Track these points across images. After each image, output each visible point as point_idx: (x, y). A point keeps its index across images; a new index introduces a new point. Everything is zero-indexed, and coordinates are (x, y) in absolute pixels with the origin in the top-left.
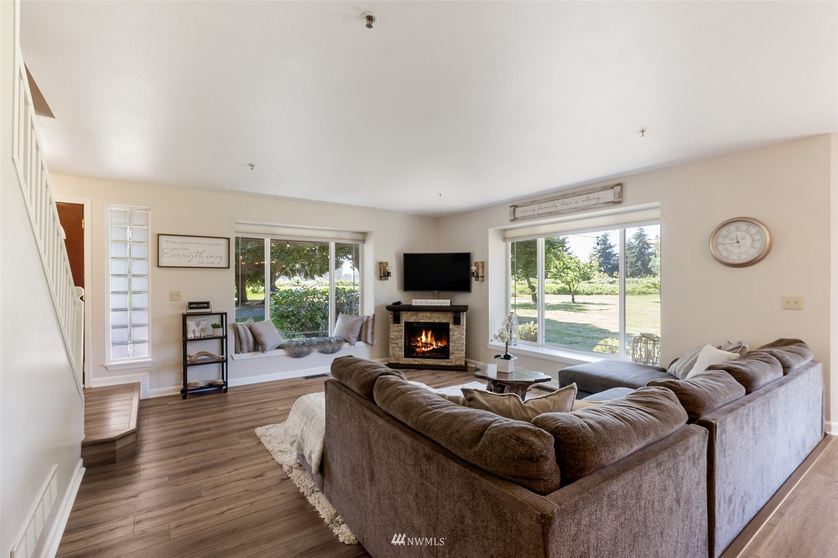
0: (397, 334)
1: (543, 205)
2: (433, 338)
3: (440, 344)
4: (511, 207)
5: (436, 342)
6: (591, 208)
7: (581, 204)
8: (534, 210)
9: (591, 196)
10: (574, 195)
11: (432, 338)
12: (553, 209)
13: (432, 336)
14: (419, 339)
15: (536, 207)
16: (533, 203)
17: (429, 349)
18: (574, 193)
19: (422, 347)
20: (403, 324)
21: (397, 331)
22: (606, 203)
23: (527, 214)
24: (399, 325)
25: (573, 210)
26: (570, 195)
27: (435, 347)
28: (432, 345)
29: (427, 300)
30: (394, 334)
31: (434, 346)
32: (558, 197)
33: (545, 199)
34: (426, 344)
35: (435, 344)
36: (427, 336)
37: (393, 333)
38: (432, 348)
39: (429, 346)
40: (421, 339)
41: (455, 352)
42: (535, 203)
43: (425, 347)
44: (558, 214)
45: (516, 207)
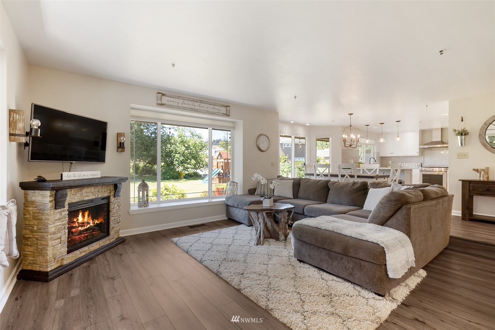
0: (59, 223)
1: (186, 102)
2: (90, 217)
3: (96, 222)
4: (158, 93)
5: (93, 220)
6: (216, 114)
7: (210, 110)
8: (179, 103)
9: (215, 107)
10: (207, 103)
11: (88, 217)
12: (193, 107)
13: (89, 215)
14: (75, 220)
15: (181, 101)
16: (179, 97)
17: (85, 228)
18: (207, 102)
19: (79, 227)
20: (67, 208)
21: (60, 219)
22: (223, 114)
23: (172, 103)
24: (62, 209)
25: (206, 112)
26: (205, 102)
27: (92, 225)
28: (88, 223)
29: (80, 172)
30: (56, 224)
31: (91, 224)
32: (197, 100)
33: (188, 98)
34: (83, 223)
35: (91, 222)
36: (83, 216)
37: (54, 223)
38: (89, 226)
39: (85, 224)
40: (78, 220)
41: (115, 226)
42: (180, 98)
43: (82, 226)
44: (197, 111)
45: (163, 95)
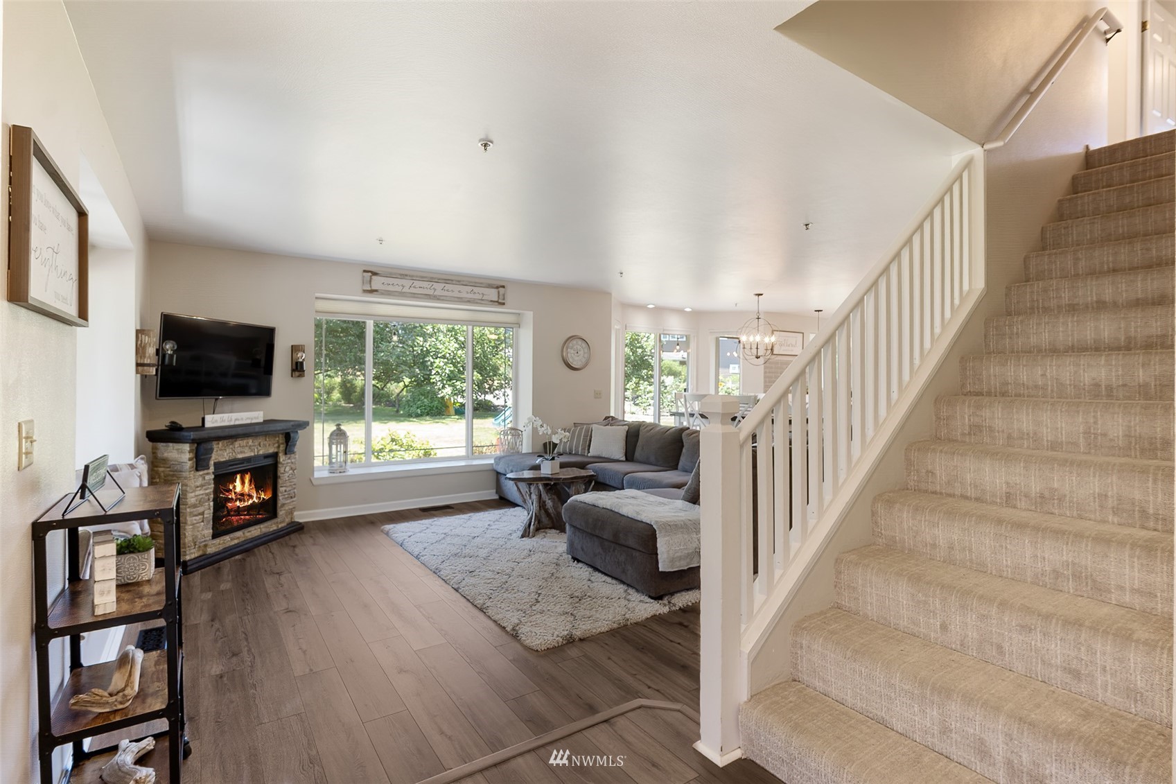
0: (201, 492)
1: (417, 283)
2: (253, 486)
3: (263, 496)
4: (365, 271)
5: (257, 492)
6: (477, 303)
7: (464, 295)
8: (403, 286)
9: (476, 289)
10: (459, 283)
11: (250, 485)
12: (431, 292)
13: (250, 481)
14: (231, 489)
15: (407, 283)
16: (403, 276)
17: (246, 504)
18: (459, 281)
19: (236, 501)
20: (212, 469)
21: (202, 486)
22: (491, 301)
23: (391, 288)
24: (206, 472)
25: (456, 299)
26: (454, 282)
27: (256, 501)
28: (251, 497)
29: (230, 415)
30: (197, 493)
31: (255, 499)
32: (439, 279)
33: (422, 277)
34: (242, 495)
35: (255, 495)
36: (243, 483)
37: (194, 491)
38: (250, 502)
39: (246, 498)
40: (234, 488)
42: (407, 278)
43: (240, 501)
44: (438, 299)
45: (375, 274)
